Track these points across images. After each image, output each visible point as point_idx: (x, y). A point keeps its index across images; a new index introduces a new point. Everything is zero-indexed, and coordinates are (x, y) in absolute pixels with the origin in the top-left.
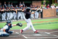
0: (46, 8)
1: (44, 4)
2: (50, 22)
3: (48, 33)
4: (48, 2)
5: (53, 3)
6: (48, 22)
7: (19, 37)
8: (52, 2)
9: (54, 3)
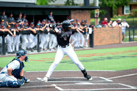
0: (100, 26)
1: (97, 18)
2: (111, 56)
3: (108, 80)
4: (105, 12)
5: (114, 16)
6: (106, 56)
7: (45, 87)
8: (113, 13)
9: (117, 15)
